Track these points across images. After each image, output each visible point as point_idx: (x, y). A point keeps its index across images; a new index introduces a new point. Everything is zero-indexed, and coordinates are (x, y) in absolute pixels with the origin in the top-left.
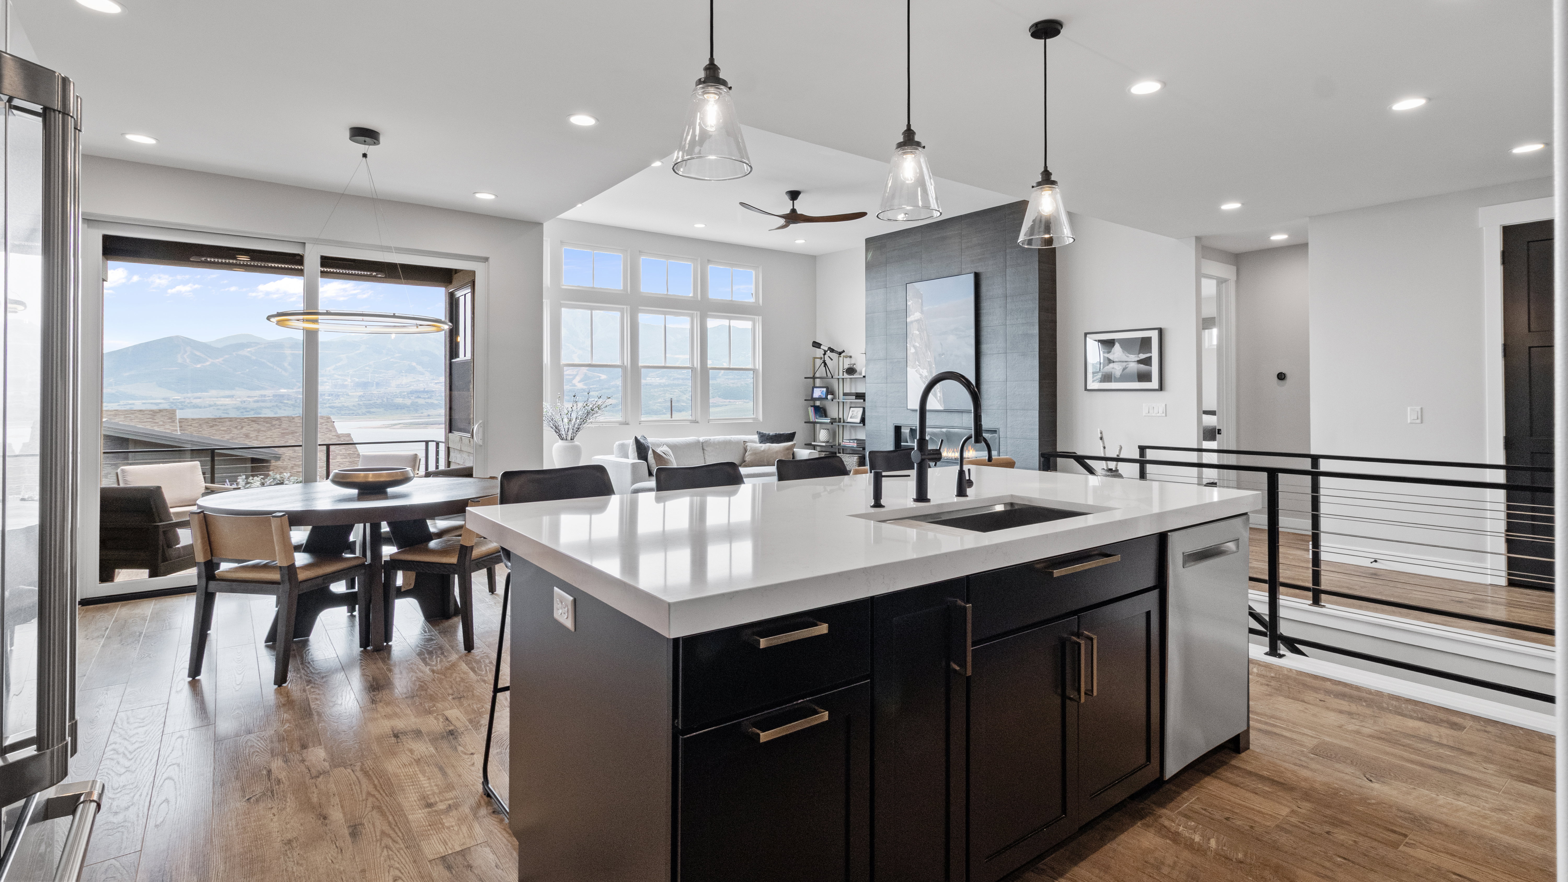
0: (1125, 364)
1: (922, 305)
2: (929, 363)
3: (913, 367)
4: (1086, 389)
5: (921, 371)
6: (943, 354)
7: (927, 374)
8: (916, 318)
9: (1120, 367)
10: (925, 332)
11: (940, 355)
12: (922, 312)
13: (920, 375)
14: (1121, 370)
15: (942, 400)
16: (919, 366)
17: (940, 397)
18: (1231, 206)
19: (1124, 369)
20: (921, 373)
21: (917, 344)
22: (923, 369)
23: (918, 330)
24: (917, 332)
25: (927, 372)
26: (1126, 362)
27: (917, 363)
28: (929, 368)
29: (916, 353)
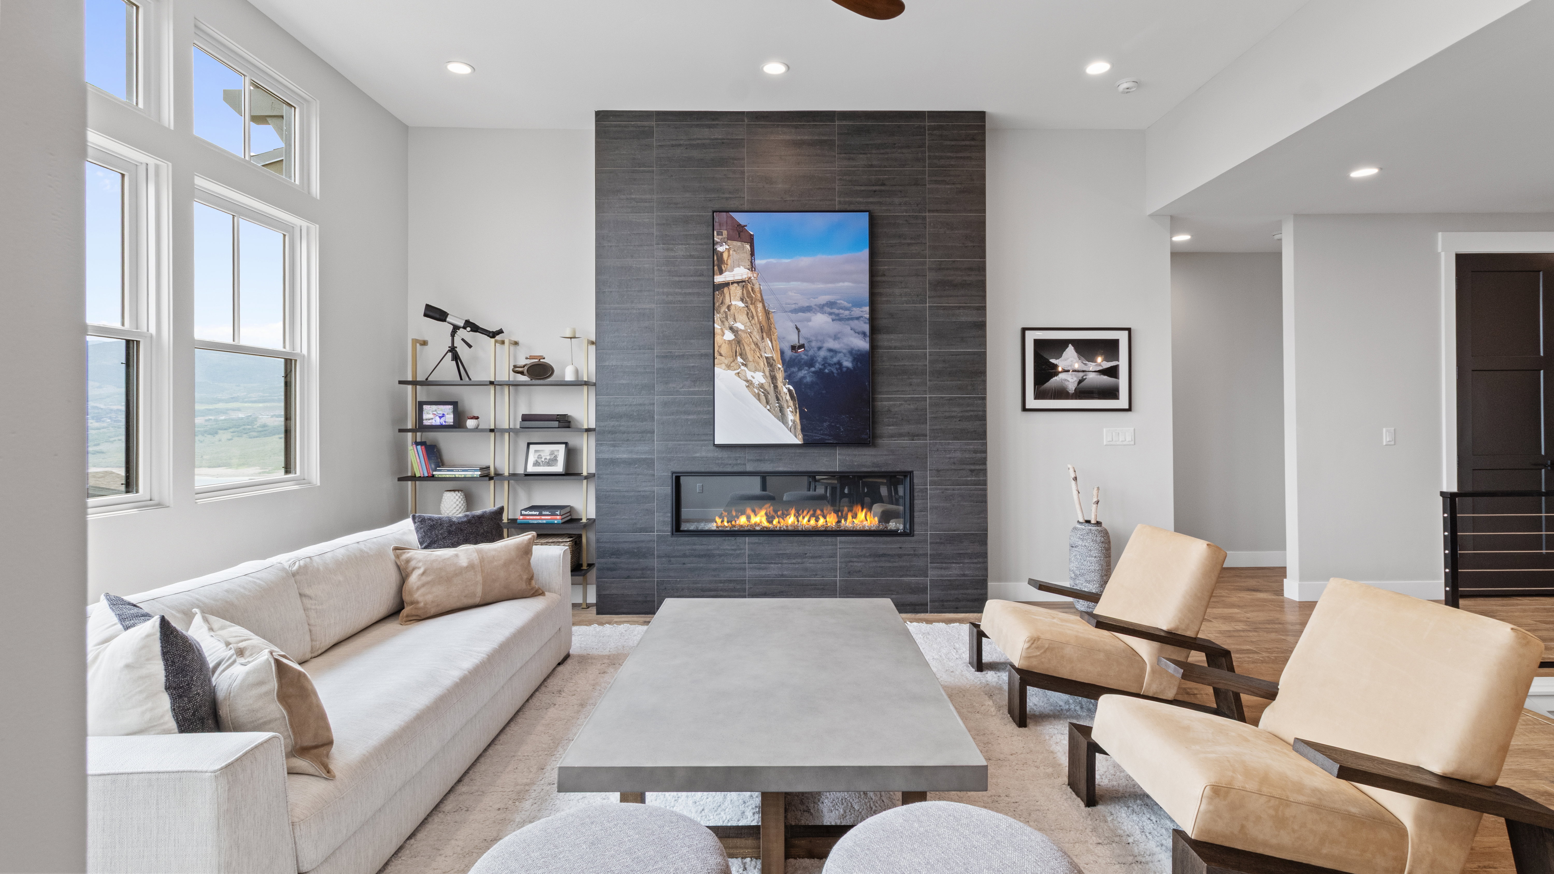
0: (1081, 374)
1: (752, 254)
2: (770, 362)
3: (729, 367)
4: (1024, 409)
5: (749, 374)
6: (802, 346)
7: (763, 381)
8: (738, 278)
9: (1075, 379)
10: (760, 305)
11: (793, 348)
12: (752, 267)
13: (747, 381)
14: (1076, 383)
15: (799, 427)
16: (746, 365)
17: (794, 422)
18: (1364, 172)
19: (1080, 382)
20: (749, 378)
21: (739, 326)
22: (756, 370)
23: (742, 300)
24: (741, 304)
25: (765, 376)
26: (1083, 371)
27: (740, 360)
28: (767, 370)
29: (738, 341)
